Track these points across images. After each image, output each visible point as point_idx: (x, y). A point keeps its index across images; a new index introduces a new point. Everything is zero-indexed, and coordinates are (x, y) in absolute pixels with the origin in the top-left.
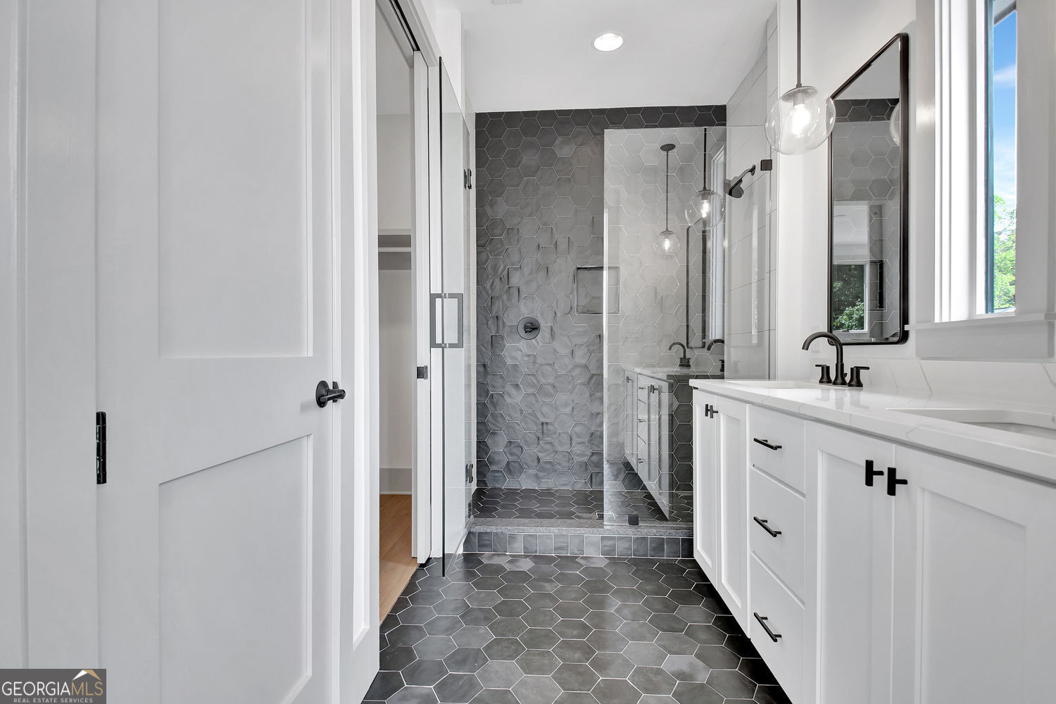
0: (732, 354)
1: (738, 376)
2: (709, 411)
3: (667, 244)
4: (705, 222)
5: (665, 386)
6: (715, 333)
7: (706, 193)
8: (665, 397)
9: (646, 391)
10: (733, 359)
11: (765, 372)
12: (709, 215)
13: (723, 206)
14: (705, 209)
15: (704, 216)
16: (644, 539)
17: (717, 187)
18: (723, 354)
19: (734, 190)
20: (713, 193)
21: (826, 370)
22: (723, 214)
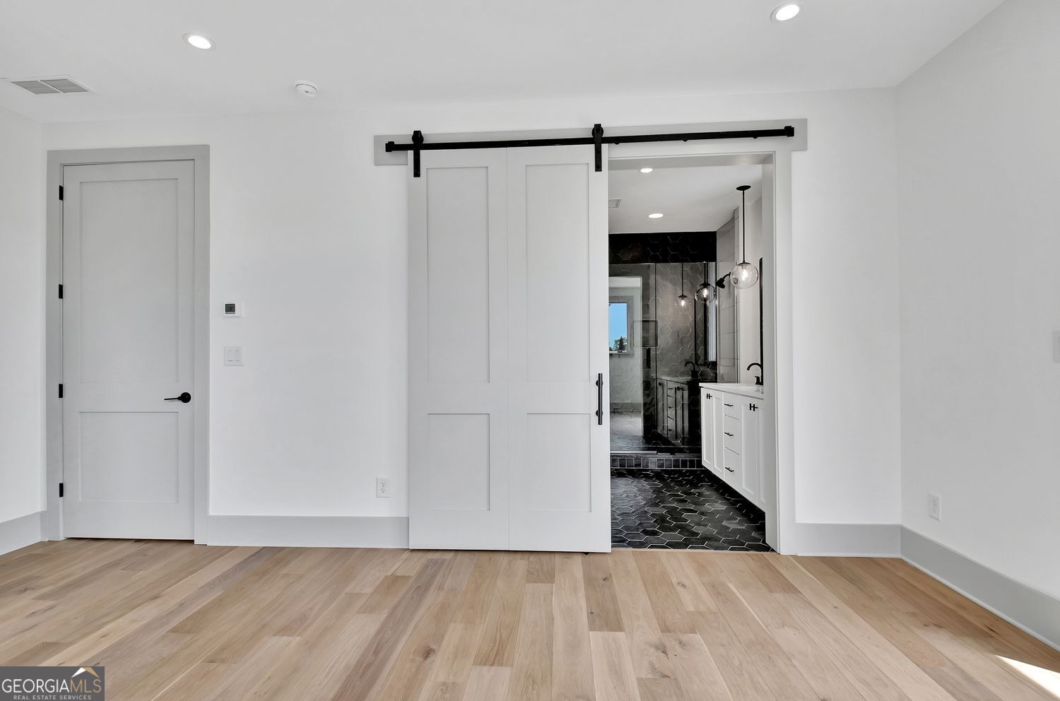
0: (721, 370)
1: (723, 381)
2: (709, 396)
3: (683, 303)
4: (705, 300)
5: (686, 387)
6: (712, 358)
7: (706, 285)
8: (686, 393)
9: (674, 390)
10: (721, 372)
11: (735, 379)
12: (707, 296)
13: (715, 291)
14: (705, 292)
15: (705, 296)
16: (678, 461)
17: (712, 282)
18: (716, 369)
19: (720, 283)
20: (710, 285)
21: (758, 378)
22: (715, 295)
